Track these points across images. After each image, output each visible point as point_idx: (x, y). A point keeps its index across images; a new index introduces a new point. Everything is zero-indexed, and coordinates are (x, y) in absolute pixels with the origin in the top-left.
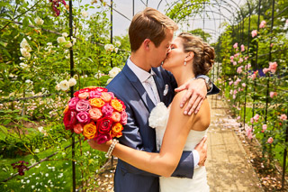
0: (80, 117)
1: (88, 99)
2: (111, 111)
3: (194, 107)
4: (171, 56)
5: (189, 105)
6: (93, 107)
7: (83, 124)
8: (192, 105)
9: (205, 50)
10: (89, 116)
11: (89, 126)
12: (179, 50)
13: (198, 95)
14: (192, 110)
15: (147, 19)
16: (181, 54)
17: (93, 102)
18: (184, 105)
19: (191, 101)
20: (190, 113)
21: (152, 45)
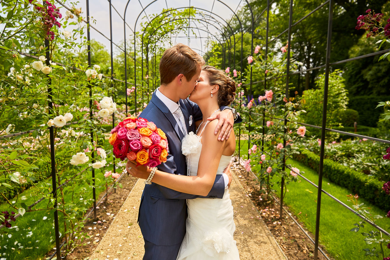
0: (133, 144)
1: (137, 128)
2: (159, 139)
3: (226, 133)
4: (197, 88)
5: (222, 132)
6: (143, 136)
7: (136, 152)
8: (225, 132)
9: (229, 84)
10: (141, 143)
11: (141, 152)
12: (205, 83)
13: (229, 124)
14: (224, 136)
15: (182, 55)
16: (207, 86)
17: (143, 131)
18: (218, 132)
19: (223, 128)
20: (223, 139)
21: (184, 79)
